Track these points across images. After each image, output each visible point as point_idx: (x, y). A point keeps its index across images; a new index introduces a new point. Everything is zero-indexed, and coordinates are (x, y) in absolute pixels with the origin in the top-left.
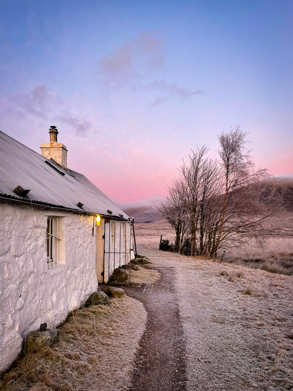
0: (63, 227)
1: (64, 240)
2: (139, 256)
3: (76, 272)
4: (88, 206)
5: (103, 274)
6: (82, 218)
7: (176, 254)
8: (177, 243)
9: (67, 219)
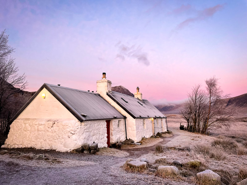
0: (145, 121)
1: (146, 124)
2: (169, 131)
3: (148, 131)
4: (150, 116)
5: (154, 133)
6: (149, 119)
7: (185, 131)
9: (146, 120)
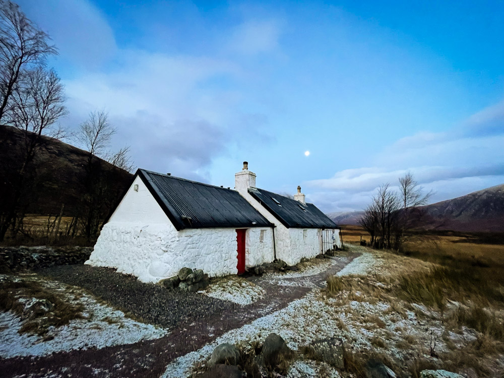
0: (307, 232)
1: (308, 237)
5: (322, 251)
7: (368, 248)
8: (372, 242)
